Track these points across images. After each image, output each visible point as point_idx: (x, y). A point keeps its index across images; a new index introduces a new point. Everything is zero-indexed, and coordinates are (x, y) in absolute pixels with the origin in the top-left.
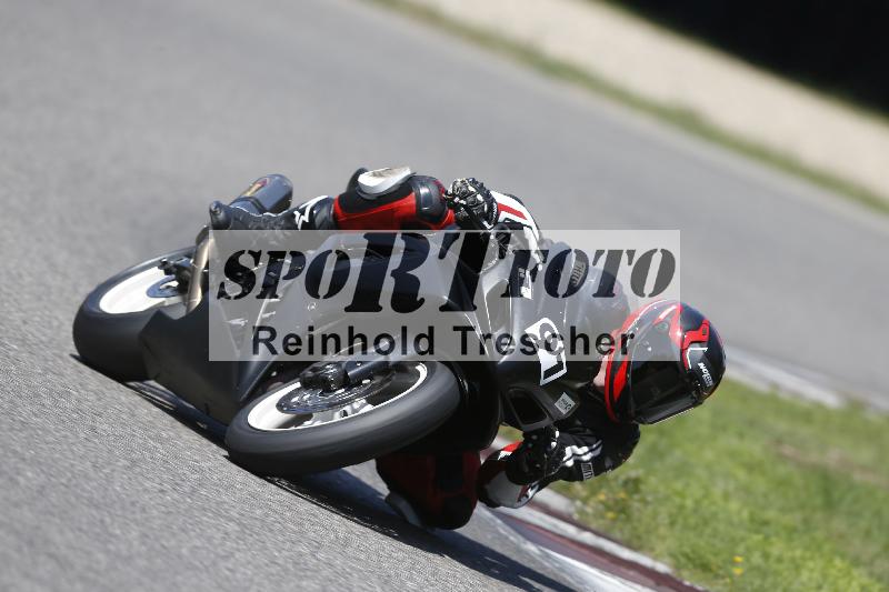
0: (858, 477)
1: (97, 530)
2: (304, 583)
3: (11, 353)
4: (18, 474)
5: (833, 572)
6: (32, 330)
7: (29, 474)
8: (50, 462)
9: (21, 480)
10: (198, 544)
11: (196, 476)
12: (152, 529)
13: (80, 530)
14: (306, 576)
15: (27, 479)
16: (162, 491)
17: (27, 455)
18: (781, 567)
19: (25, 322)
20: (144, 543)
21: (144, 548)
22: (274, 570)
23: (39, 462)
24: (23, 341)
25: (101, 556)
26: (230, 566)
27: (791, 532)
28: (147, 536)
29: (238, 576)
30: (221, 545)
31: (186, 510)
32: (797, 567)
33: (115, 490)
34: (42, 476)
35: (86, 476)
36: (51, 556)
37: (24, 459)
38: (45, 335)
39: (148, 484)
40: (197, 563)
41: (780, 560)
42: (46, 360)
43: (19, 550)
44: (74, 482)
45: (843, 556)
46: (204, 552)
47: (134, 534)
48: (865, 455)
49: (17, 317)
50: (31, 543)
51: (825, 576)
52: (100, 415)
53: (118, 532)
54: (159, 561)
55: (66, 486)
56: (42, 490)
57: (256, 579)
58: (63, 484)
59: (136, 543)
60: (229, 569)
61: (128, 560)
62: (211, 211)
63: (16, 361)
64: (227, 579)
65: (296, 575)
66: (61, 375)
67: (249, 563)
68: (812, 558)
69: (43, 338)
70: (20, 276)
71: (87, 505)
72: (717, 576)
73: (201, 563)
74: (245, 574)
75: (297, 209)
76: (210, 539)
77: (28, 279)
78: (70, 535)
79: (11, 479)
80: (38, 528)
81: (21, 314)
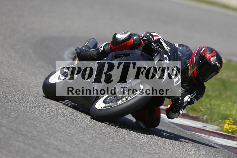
0: (232, 80)
1: (33, 126)
2: (90, 131)
3: (4, 83)
4: (10, 114)
5: (229, 106)
6: (8, 75)
7: (13, 114)
8: (18, 109)
9: (11, 115)
10: (60, 125)
11: (57, 107)
12: (48, 123)
13: (29, 126)
14: (90, 129)
15: (13, 115)
16: (49, 113)
17: (12, 109)
18: (214, 107)
19: (6, 74)
20: (46, 127)
21: (46, 128)
22: (81, 129)
23: (15, 110)
24: (6, 79)
25: (35, 132)
26: (69, 129)
27: (216, 97)
28: (46, 125)
29: (72, 132)
30: (66, 124)
31: (56, 117)
32: (219, 106)
33: (36, 114)
34: (16, 114)
35: (28, 112)
36: (22, 134)
37: (11, 110)
38: (12, 76)
39: (45, 111)
40: (61, 130)
41: (214, 105)
42: (13, 83)
43: (13, 134)
44: (25, 114)
45: (231, 101)
46: (62, 127)
47: (43, 125)
48: (233, 74)
49: (3, 73)
50: (16, 132)
51: (227, 107)
52: (29, 95)
53: (39, 125)
54: (51, 131)
55: (23, 115)
56: (17, 118)
57: (77, 132)
58: (22, 115)
59: (44, 127)
60: (69, 130)
61: (42, 132)
62: (76, 49)
63: (5, 84)
64: (69, 133)
65: (87, 129)
66: (17, 86)
67: (74, 128)
68: (223, 103)
69: (11, 77)
70: (3, 62)
71: (29, 120)
72: (198, 112)
73: (62, 130)
74: (74, 131)
75: (100, 47)
76: (63, 123)
77: (5, 62)
78: (26, 128)
79: (8, 116)
80: (17, 127)
81: (5, 72)
